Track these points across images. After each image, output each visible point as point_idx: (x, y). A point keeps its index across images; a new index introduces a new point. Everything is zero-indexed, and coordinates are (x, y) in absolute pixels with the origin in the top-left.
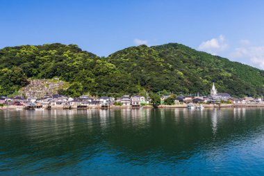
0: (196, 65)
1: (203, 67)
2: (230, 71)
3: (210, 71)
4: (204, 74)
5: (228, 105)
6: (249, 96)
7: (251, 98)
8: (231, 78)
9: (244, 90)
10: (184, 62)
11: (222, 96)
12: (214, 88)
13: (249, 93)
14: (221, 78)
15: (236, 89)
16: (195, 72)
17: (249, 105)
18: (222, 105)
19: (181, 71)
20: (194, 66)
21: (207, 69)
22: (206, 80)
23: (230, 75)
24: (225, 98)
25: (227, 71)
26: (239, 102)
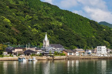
0: (25, 12)
1: (32, 14)
2: (60, 20)
3: (40, 19)
4: (33, 22)
5: (62, 57)
6: (79, 48)
7: (82, 50)
8: (62, 28)
9: (75, 42)
10: (11, 8)
11: (56, 47)
12: (46, 38)
13: (80, 44)
14: (51, 28)
15: (67, 39)
16: (24, 19)
17: (82, 57)
18: (57, 57)
19: (8, 18)
20: (22, 13)
21: (36, 17)
22: (35, 30)
23: (61, 24)
24: (59, 50)
25: (58, 19)
26: (73, 54)
